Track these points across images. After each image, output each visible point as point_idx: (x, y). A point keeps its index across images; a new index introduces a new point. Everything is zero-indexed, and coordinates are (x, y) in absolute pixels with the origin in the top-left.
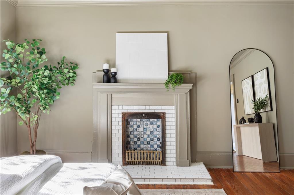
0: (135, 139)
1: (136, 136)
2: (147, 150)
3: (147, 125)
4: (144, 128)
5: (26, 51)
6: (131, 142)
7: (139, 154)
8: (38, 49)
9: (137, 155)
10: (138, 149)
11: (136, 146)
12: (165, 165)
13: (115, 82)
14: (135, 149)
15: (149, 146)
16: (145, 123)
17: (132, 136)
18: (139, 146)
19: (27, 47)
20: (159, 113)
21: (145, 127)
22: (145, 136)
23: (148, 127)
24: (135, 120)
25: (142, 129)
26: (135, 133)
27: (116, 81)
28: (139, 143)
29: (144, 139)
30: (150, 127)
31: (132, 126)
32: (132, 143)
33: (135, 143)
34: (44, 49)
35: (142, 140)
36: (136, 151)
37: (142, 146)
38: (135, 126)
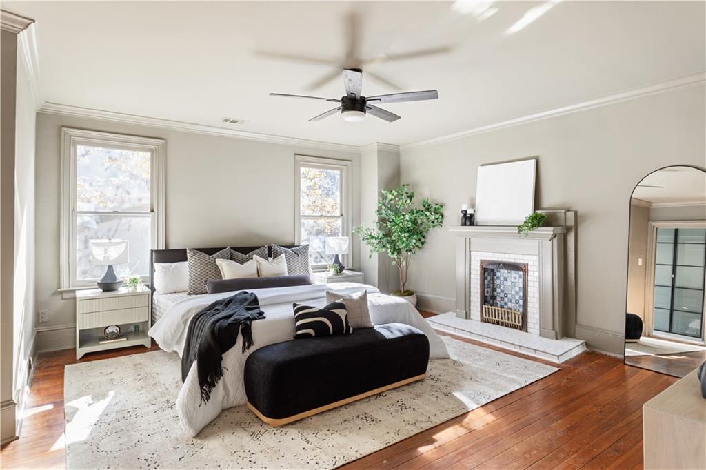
0: (502, 295)
1: (502, 291)
2: (515, 310)
3: (515, 278)
4: (512, 282)
5: (395, 197)
6: (498, 297)
7: (507, 314)
8: (407, 193)
9: (505, 314)
10: (505, 307)
11: (502, 303)
12: (527, 332)
13: (470, 225)
14: (502, 307)
15: (518, 305)
16: (513, 276)
17: (498, 290)
18: (506, 304)
19: (396, 194)
20: (520, 264)
21: (513, 280)
22: (513, 293)
23: (517, 280)
24: (502, 271)
25: (509, 283)
26: (502, 287)
27: (472, 224)
28: (506, 300)
29: (512, 295)
30: (518, 282)
31: (498, 278)
32: (498, 299)
33: (502, 299)
34: (413, 193)
35: (509, 296)
36: (503, 309)
37: (509, 304)
38: (502, 279)
